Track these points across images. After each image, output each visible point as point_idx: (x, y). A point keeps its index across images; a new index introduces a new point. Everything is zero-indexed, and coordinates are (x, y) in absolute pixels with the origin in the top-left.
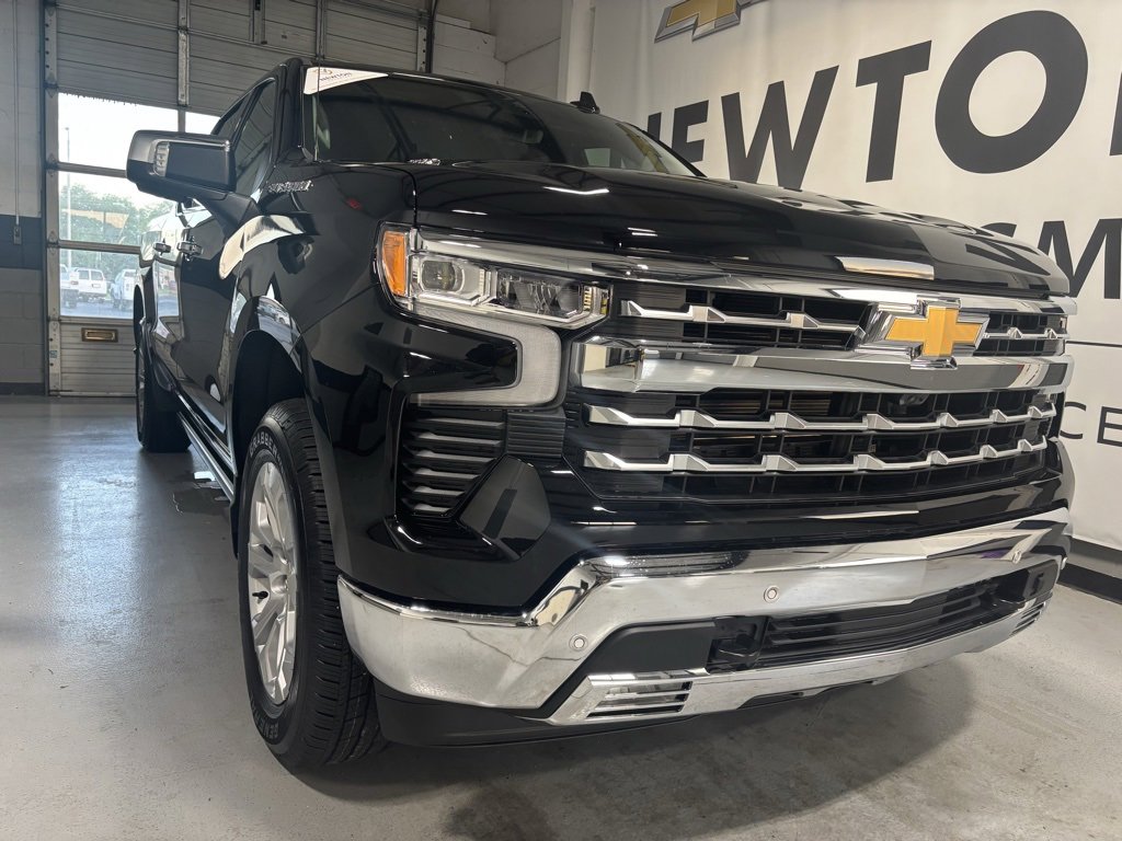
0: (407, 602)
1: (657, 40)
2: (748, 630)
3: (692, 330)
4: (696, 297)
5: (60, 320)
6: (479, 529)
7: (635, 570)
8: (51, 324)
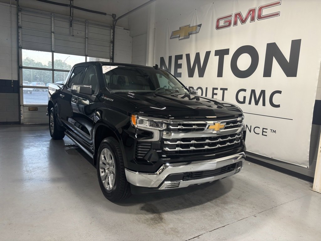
0: (136, 171)
1: (170, 38)
2: (189, 174)
3: (179, 130)
4: (180, 125)
5: (23, 106)
6: (147, 159)
7: (171, 166)
8: (21, 106)
